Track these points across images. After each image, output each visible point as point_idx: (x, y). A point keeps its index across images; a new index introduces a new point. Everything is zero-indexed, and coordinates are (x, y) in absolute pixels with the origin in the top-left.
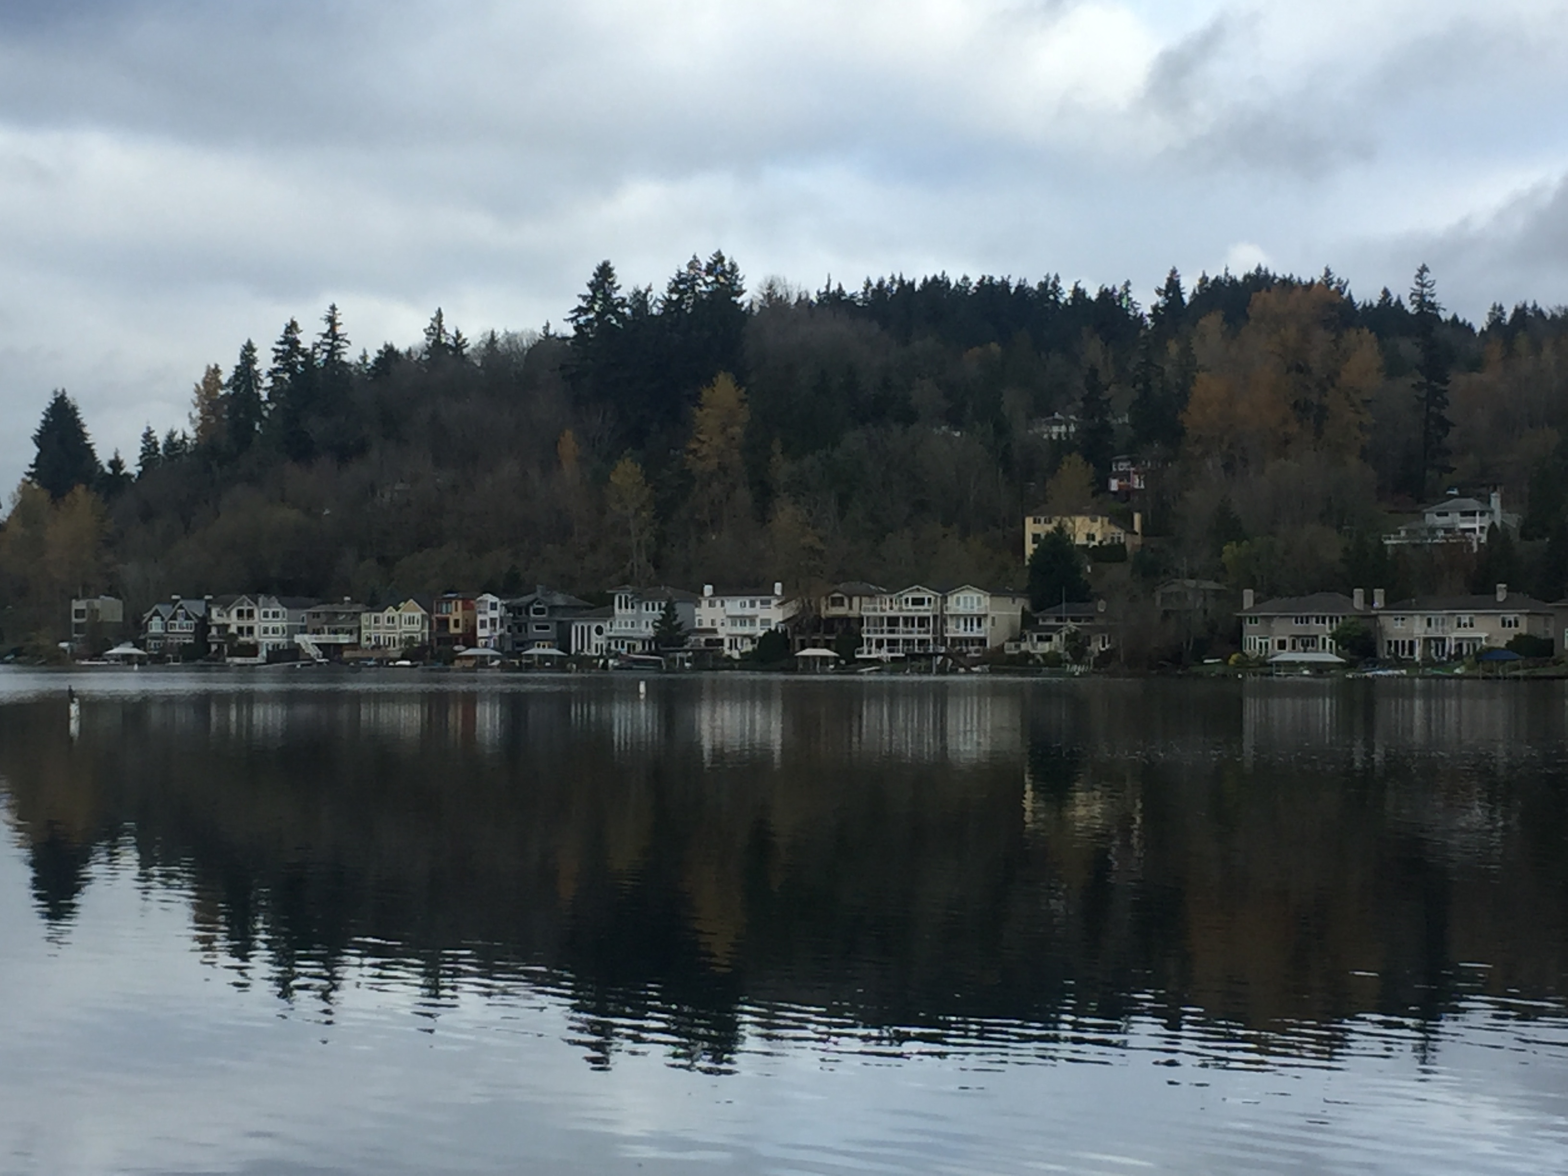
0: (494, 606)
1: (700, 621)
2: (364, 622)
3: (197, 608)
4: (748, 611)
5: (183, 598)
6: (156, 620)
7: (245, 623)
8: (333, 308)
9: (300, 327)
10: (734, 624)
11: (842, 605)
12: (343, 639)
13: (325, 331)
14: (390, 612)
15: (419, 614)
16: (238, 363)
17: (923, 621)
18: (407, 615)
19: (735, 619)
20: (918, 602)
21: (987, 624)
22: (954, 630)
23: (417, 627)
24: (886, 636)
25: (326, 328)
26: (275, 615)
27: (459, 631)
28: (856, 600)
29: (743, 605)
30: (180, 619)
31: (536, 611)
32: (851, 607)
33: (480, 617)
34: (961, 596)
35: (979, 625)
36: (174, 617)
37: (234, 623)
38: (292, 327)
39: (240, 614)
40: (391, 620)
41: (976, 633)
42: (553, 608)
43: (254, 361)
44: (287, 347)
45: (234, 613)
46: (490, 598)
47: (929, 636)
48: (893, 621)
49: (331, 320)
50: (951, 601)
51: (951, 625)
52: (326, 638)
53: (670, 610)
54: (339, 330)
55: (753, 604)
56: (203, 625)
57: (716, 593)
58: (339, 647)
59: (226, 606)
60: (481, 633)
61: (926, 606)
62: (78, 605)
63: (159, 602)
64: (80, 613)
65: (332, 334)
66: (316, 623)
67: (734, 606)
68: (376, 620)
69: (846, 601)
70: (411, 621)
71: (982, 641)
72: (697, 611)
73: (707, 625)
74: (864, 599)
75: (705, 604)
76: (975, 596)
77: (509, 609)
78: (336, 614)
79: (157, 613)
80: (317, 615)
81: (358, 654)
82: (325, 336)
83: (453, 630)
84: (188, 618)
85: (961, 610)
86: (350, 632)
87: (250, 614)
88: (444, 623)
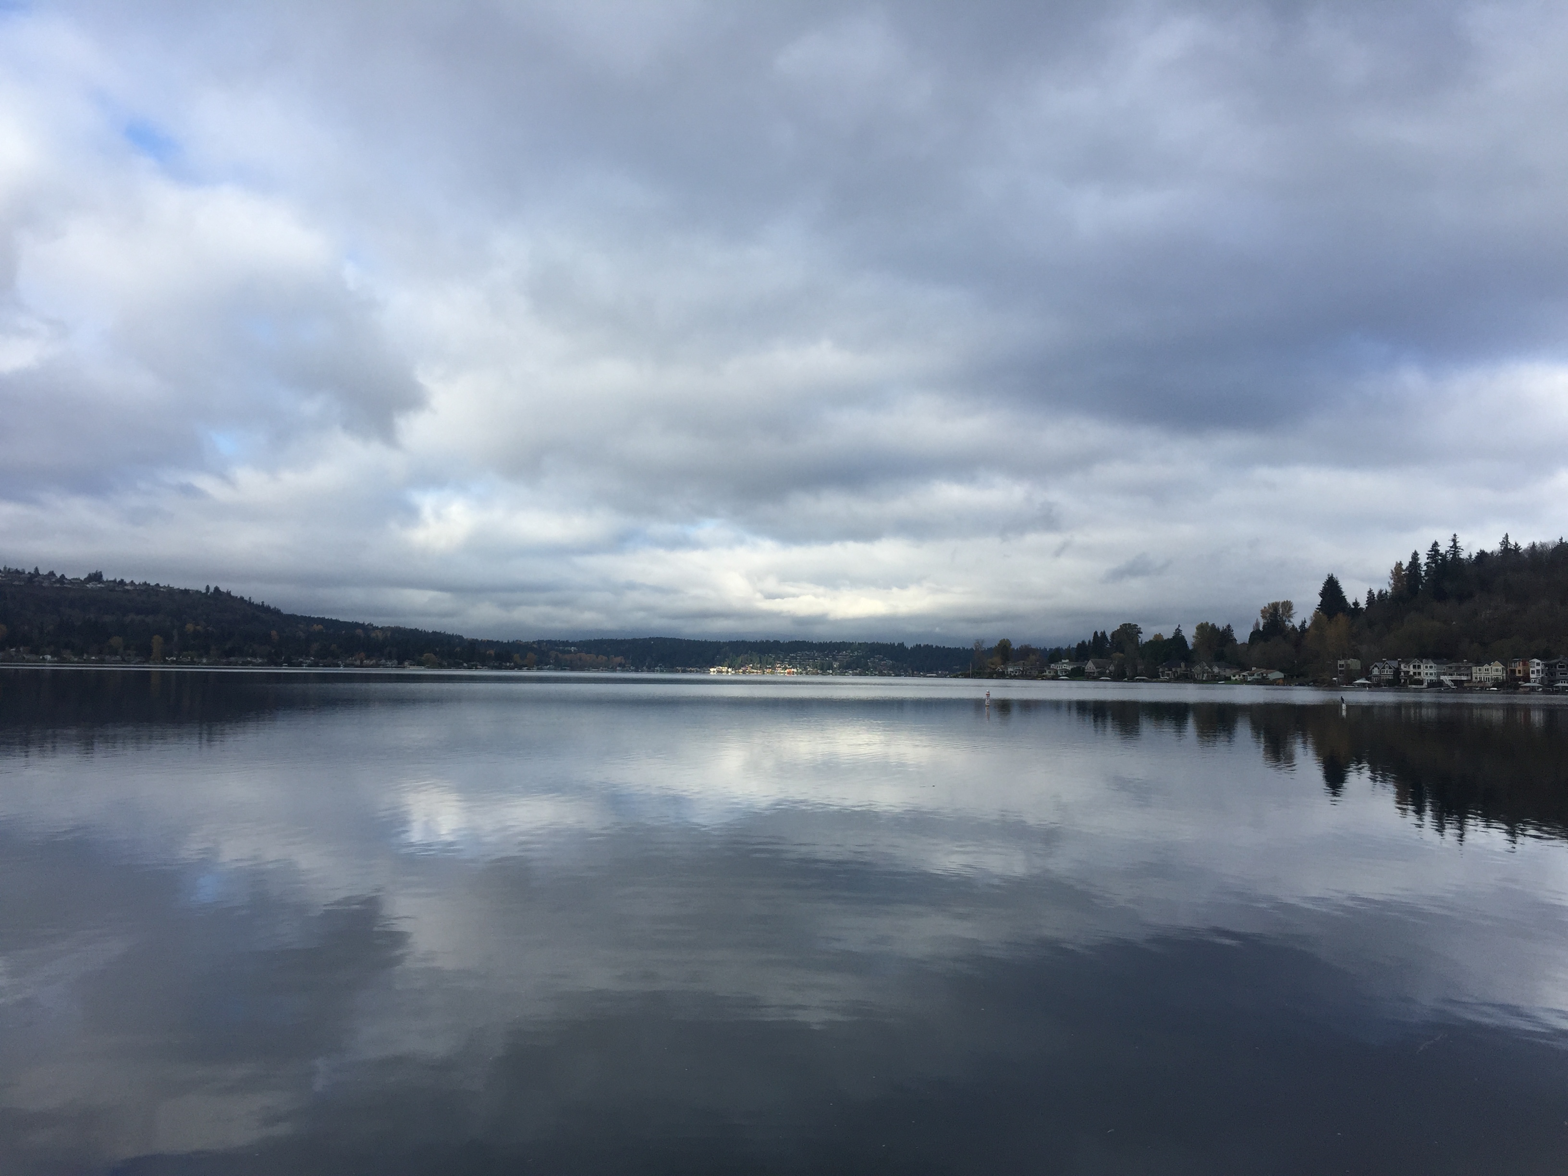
0: (1538, 664)
2: (1474, 671)
3: (1394, 664)
5: (1387, 660)
6: (1376, 669)
7: (1417, 671)
8: (1455, 535)
9: (1439, 544)
12: (1464, 678)
13: (1451, 545)
14: (1486, 666)
15: (1500, 667)
16: (1411, 560)
18: (1494, 668)
23: (1500, 673)
25: (1452, 544)
26: (1431, 667)
27: (1521, 675)
30: (1387, 669)
31: (1560, 667)
33: (1531, 669)
36: (1384, 668)
37: (1412, 671)
38: (1436, 544)
39: (1414, 667)
40: (1487, 670)
43: (1418, 559)
44: (1433, 553)
45: (1411, 666)
46: (1537, 661)
49: (1454, 541)
52: (1455, 677)
54: (1458, 545)
56: (1397, 672)
58: (1462, 681)
59: (1408, 663)
60: (1532, 676)
62: (1341, 662)
63: (1377, 662)
64: (1341, 666)
65: (1455, 546)
66: (1450, 671)
68: (1480, 670)
70: (1497, 670)
77: (1546, 665)
78: (1460, 667)
79: (1376, 666)
80: (1451, 668)
81: (1471, 685)
82: (1451, 547)
83: (1517, 675)
84: (1390, 668)
86: (1467, 675)
87: (1419, 667)
88: (1513, 671)
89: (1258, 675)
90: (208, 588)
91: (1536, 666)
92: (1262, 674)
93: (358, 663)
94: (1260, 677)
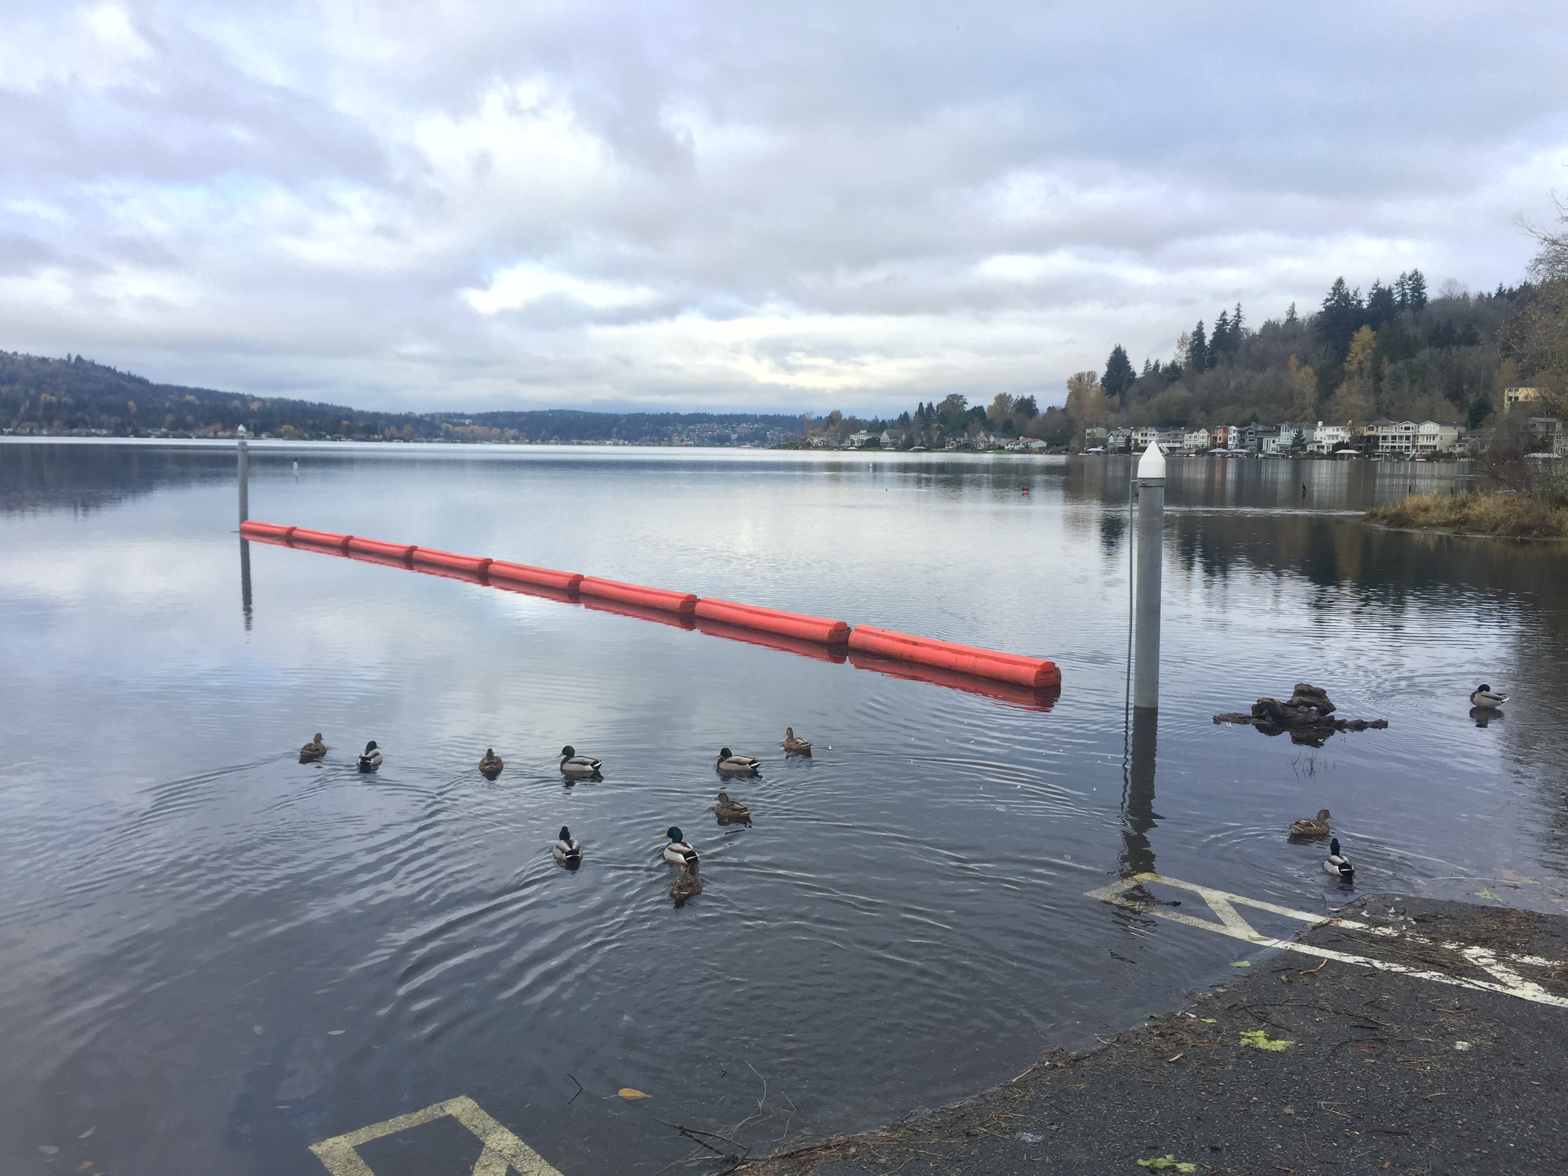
0: (1235, 431)
1: (1316, 438)
2: (1185, 438)
3: (1127, 432)
4: (1335, 433)
5: (1123, 428)
6: (1111, 437)
7: (1144, 438)
8: (1239, 304)
9: (1227, 313)
10: (1329, 439)
11: (1373, 430)
12: (1177, 445)
14: (1195, 434)
15: (1206, 434)
16: (1195, 330)
17: (1408, 438)
18: (1201, 435)
19: (1330, 436)
20: (1407, 429)
21: (1437, 439)
22: (1422, 442)
23: (1205, 440)
24: (1390, 444)
25: (1235, 313)
26: (1154, 435)
27: (1221, 442)
28: (1380, 428)
29: (1333, 430)
30: (1120, 437)
31: (1250, 433)
32: (1377, 431)
33: (1229, 436)
34: (1426, 426)
35: (1434, 439)
36: (1118, 436)
37: (1140, 438)
38: (1224, 313)
39: (1142, 435)
40: (1196, 437)
41: (1432, 443)
42: (1257, 432)
43: (1202, 329)
44: (1221, 322)
45: (1140, 434)
46: (1234, 428)
47: (1410, 444)
48: (1394, 438)
49: (1238, 310)
50: (1421, 428)
51: (1420, 440)
52: (1171, 445)
53: (1300, 433)
54: (1241, 314)
55: (1338, 430)
56: (1129, 440)
57: (1324, 425)
58: (1175, 448)
59: (1137, 431)
60: (1230, 443)
61: (1411, 431)
62: (1088, 431)
63: (1112, 430)
64: (1089, 434)
65: (1238, 316)
66: (1169, 438)
67: (1330, 431)
68: (1190, 437)
69: (1375, 428)
70: (1203, 437)
71: (1435, 447)
72: (1315, 433)
73: (1318, 439)
74: (1384, 428)
75: (1318, 430)
76: (1433, 426)
77: (1239, 432)
78: (1178, 435)
79: (1112, 434)
80: (1169, 435)
81: (1182, 451)
82: (1235, 317)
83: (1218, 441)
84: (1123, 436)
85: (1425, 432)
86: (1181, 442)
87: (1146, 435)
88: (1215, 438)
89: (1023, 444)
90: (69, 356)
91: (1233, 432)
92: (1027, 443)
93: (212, 434)
94: (1023, 446)
